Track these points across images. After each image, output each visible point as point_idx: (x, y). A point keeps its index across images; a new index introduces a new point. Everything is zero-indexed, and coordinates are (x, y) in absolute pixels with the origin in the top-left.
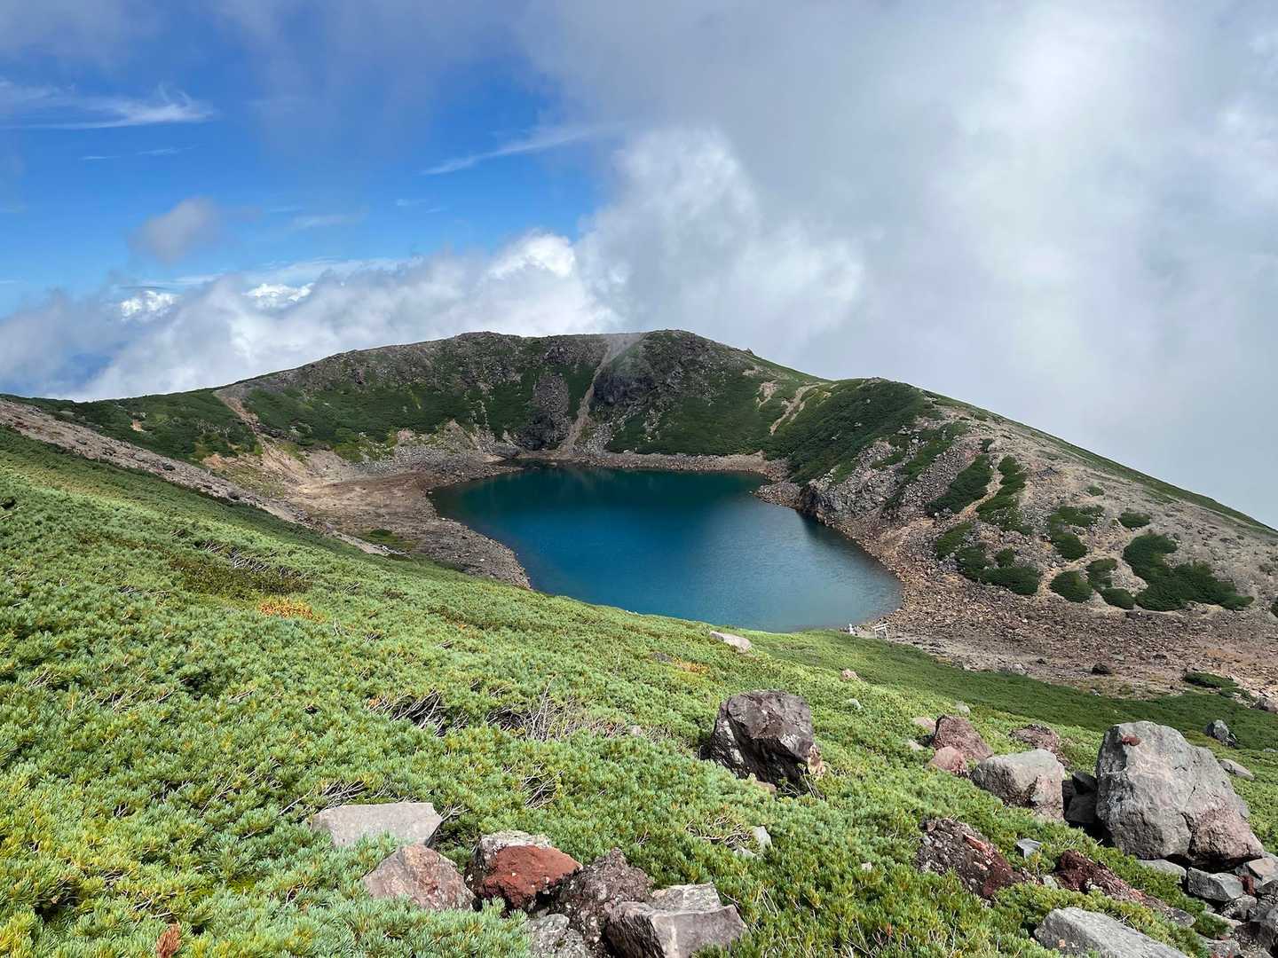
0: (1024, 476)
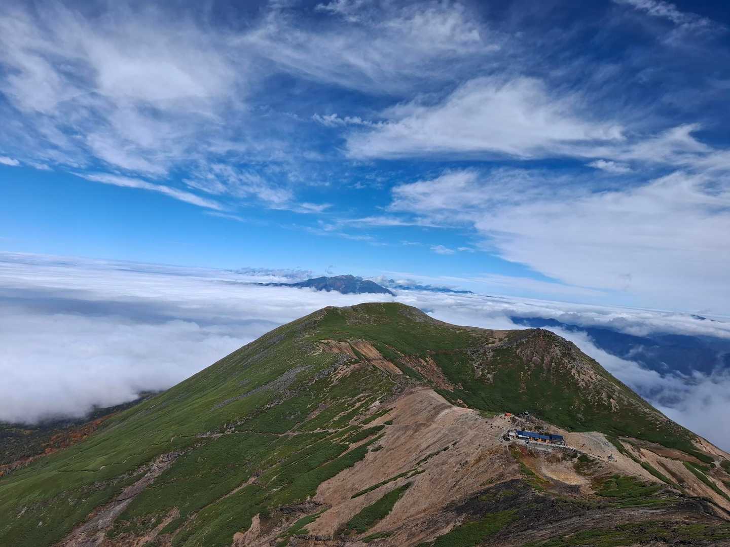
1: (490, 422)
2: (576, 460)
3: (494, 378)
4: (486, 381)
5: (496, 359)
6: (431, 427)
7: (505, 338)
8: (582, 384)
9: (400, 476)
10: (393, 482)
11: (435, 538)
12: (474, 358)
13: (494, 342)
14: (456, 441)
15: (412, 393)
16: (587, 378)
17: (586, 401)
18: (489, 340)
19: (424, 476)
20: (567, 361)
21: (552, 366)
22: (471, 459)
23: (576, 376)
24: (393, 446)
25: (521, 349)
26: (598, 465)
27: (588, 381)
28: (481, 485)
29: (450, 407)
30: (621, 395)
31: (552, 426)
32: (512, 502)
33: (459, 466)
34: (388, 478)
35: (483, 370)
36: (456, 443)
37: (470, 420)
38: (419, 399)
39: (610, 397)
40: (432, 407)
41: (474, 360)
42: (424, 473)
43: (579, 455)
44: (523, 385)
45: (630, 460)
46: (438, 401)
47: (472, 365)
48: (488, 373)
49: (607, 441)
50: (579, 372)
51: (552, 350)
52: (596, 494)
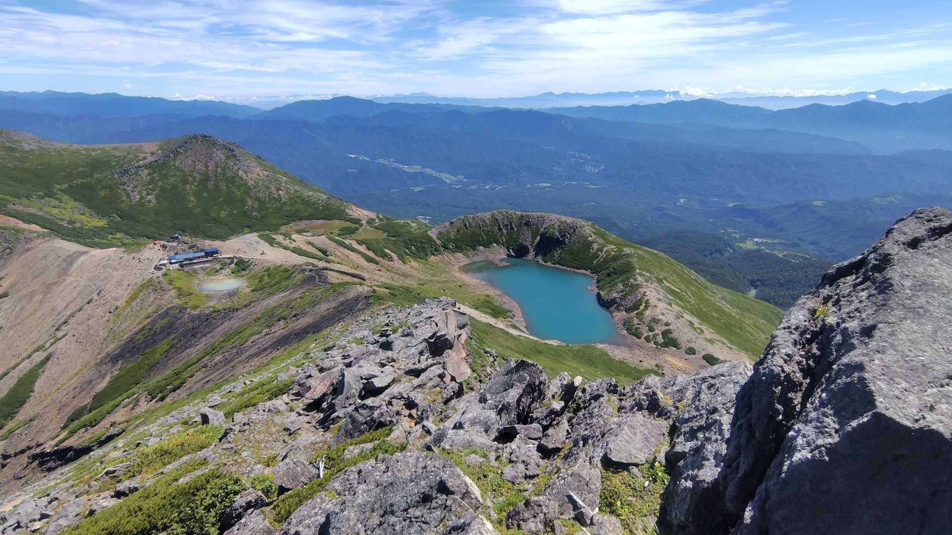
0: (649, 306)
1: (137, 256)
2: (233, 266)
3: (157, 197)
4: (147, 204)
5: (154, 177)
6: (66, 283)
7: (157, 151)
8: (251, 183)
9: (37, 350)
10: (27, 360)
11: (92, 398)
12: (125, 181)
13: (145, 158)
14: (100, 289)
15: (28, 250)
16: (255, 176)
17: (258, 199)
18: (139, 156)
19: (67, 340)
20: (232, 164)
21: (219, 173)
22: (121, 303)
23: (244, 177)
24: (18, 321)
25: (180, 159)
26: (253, 264)
27: (257, 179)
28: (137, 325)
29: (86, 253)
30: (288, 186)
31: (206, 241)
32: (169, 329)
33: (108, 314)
34: (20, 359)
35: (140, 193)
36: (100, 292)
37: (114, 261)
38: (40, 255)
39: (279, 189)
40: (61, 259)
41: (124, 184)
42: (67, 337)
43: (235, 260)
44: (192, 198)
45: (281, 249)
46: (69, 251)
47: (125, 190)
48: (148, 194)
49: (259, 239)
50: (246, 172)
51: (214, 155)
52: (252, 291)
